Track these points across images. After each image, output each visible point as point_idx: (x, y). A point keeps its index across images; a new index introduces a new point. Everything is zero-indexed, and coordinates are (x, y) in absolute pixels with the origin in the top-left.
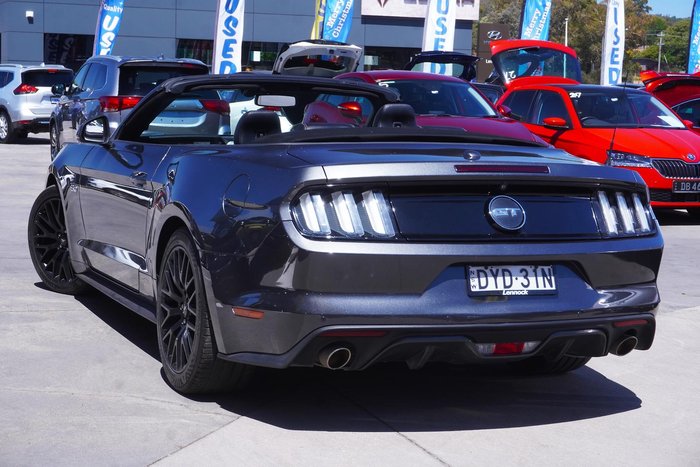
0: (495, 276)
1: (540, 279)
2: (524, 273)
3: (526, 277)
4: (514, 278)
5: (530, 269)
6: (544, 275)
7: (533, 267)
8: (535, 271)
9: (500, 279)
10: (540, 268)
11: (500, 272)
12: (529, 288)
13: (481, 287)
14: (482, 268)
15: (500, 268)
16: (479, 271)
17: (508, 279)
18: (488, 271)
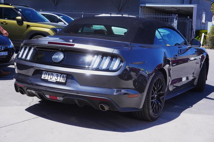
0: (49, 75)
1: (61, 78)
2: (57, 76)
3: (57, 77)
4: (53, 77)
5: (59, 75)
6: (63, 77)
7: (61, 74)
8: (61, 76)
9: (50, 76)
10: (63, 75)
11: (50, 74)
12: (57, 80)
13: (44, 78)
14: (46, 72)
15: (51, 73)
16: (45, 73)
17: (52, 76)
18: (47, 73)
